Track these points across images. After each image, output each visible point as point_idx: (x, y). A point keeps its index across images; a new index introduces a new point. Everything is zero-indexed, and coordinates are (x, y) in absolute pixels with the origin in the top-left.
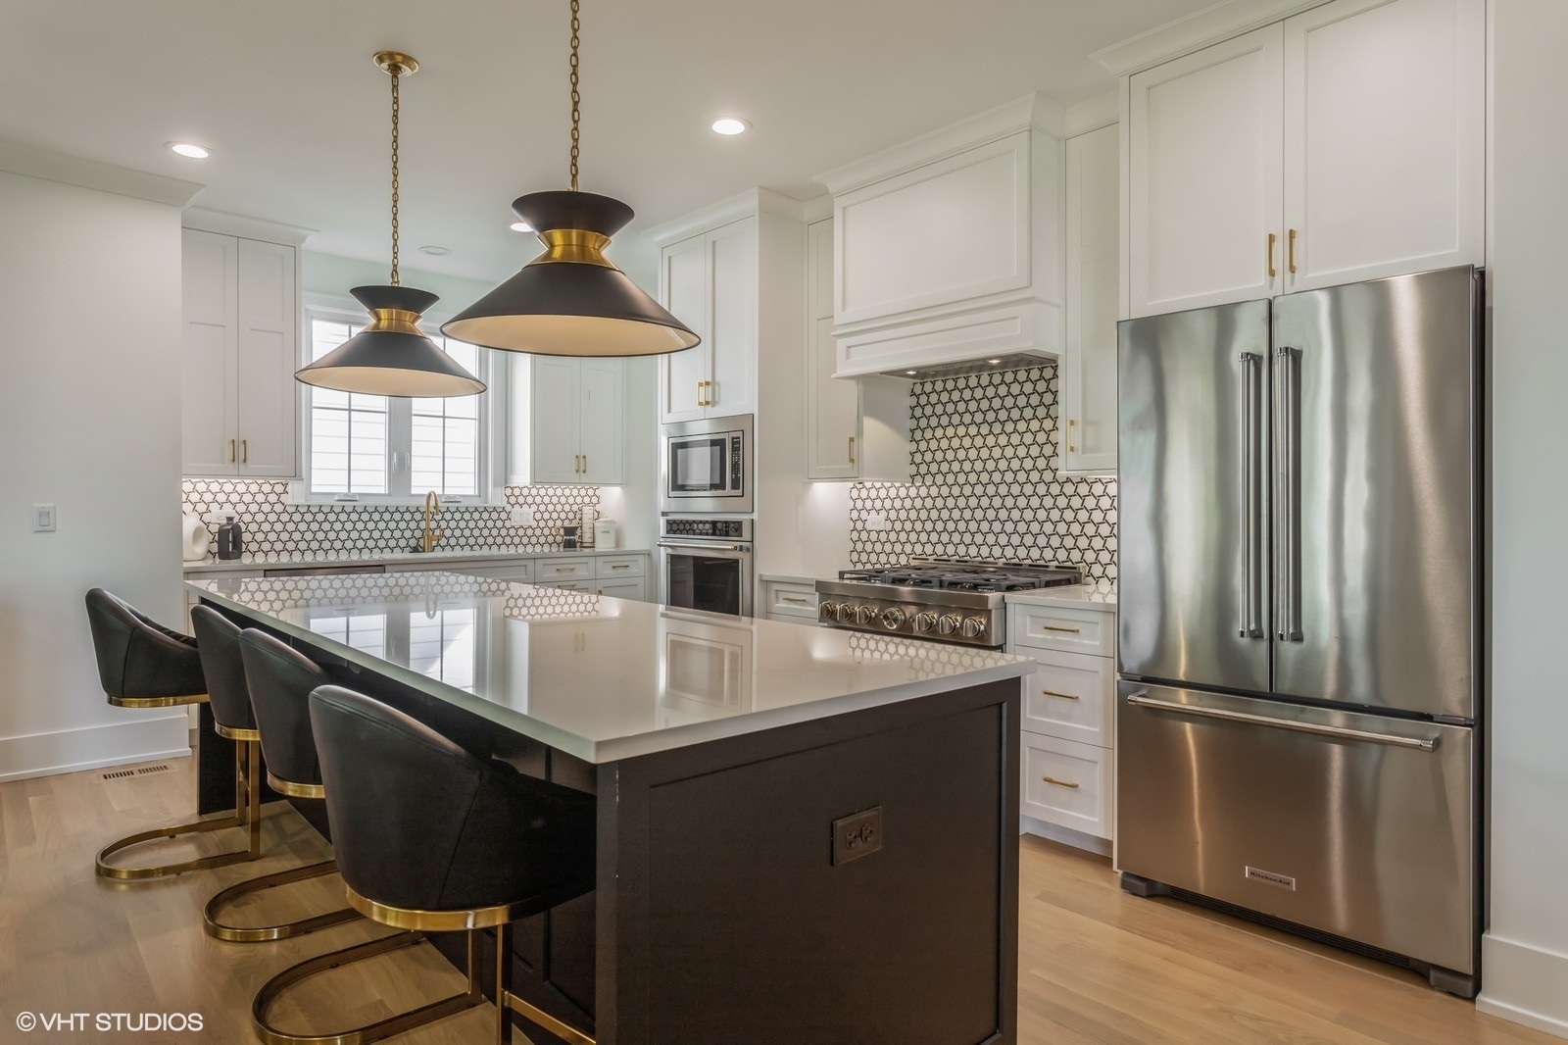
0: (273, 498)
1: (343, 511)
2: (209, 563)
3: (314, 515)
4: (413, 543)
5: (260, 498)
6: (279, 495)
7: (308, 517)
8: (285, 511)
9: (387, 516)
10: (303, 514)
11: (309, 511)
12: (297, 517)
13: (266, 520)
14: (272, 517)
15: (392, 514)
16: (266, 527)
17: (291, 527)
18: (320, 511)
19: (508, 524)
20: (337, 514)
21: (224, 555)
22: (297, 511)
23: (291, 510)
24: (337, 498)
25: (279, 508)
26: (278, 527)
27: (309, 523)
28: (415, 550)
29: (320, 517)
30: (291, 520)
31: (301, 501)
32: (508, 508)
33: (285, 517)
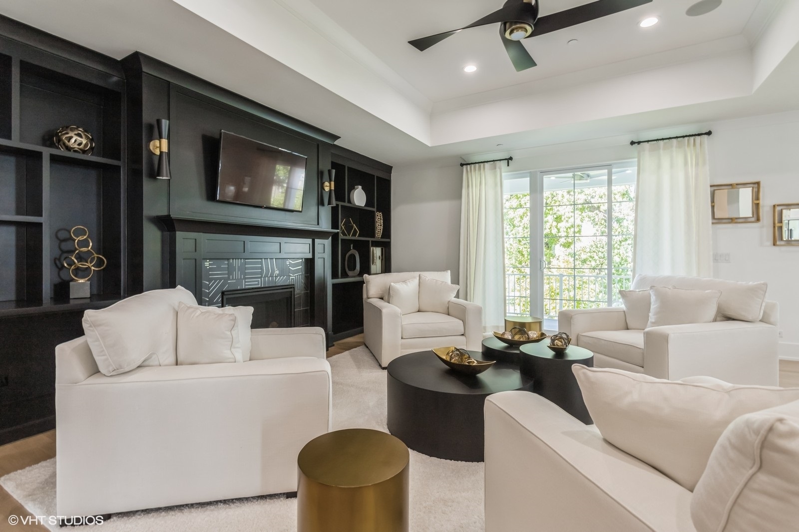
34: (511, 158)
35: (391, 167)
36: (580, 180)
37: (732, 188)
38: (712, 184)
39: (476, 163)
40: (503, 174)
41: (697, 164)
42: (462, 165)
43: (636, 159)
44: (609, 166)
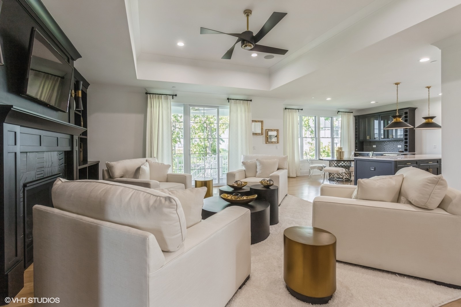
34: (176, 95)
35: (89, 84)
36: (195, 111)
37: (256, 122)
38: (253, 120)
39: (155, 94)
40: (171, 103)
41: (248, 112)
42: (147, 93)
43: (229, 106)
44: (217, 107)
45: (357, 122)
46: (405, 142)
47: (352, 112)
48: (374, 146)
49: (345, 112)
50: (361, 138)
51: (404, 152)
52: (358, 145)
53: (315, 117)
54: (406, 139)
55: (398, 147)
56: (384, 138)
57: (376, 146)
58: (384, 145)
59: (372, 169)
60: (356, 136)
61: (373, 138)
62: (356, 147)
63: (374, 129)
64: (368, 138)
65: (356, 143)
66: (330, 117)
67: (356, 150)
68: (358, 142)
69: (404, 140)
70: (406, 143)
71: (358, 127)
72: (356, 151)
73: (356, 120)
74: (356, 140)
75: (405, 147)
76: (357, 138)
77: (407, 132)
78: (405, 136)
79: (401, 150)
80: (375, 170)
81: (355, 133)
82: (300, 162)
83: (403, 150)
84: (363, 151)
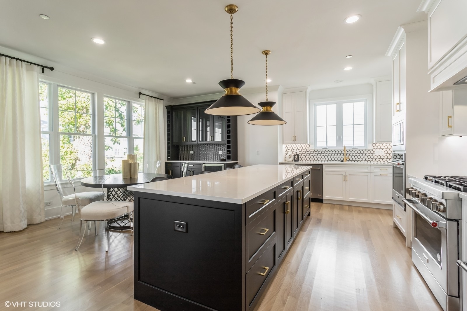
0: (307, 148)
1: (323, 151)
2: (292, 162)
3: (316, 152)
4: (342, 159)
5: (304, 148)
6: (308, 147)
7: (315, 152)
8: (309, 151)
9: (334, 152)
10: (313, 152)
11: (315, 151)
12: (312, 152)
13: (305, 153)
14: (307, 152)
15: (336, 152)
16: (305, 155)
17: (311, 155)
18: (317, 151)
19: (374, 155)
20: (322, 152)
21: (295, 160)
22: (312, 151)
23: (311, 151)
24: (322, 148)
25: (308, 150)
26: (308, 155)
27: (315, 154)
28: (342, 161)
29: (317, 152)
30: (311, 153)
31: (313, 149)
32: (374, 150)
33: (309, 152)
45: (169, 116)
46: (227, 145)
47: (163, 100)
48: (192, 152)
49: (152, 97)
50: (176, 140)
51: (227, 160)
52: (170, 150)
53: (93, 94)
54: (229, 142)
55: (219, 153)
56: (203, 140)
57: (194, 152)
58: (203, 151)
59: (180, 229)
60: (169, 137)
61: (190, 141)
62: (168, 153)
63: (192, 129)
64: (184, 139)
65: (168, 148)
66: (126, 101)
67: (169, 157)
68: (170, 146)
69: (226, 143)
70: (229, 147)
71: (170, 124)
72: (168, 159)
73: (168, 112)
74: (168, 143)
75: (227, 154)
76: (169, 140)
77: (230, 133)
78: (227, 138)
79: (222, 158)
80: (187, 231)
81: (167, 132)
82: (45, 189)
83: (225, 157)
84: (177, 159)
